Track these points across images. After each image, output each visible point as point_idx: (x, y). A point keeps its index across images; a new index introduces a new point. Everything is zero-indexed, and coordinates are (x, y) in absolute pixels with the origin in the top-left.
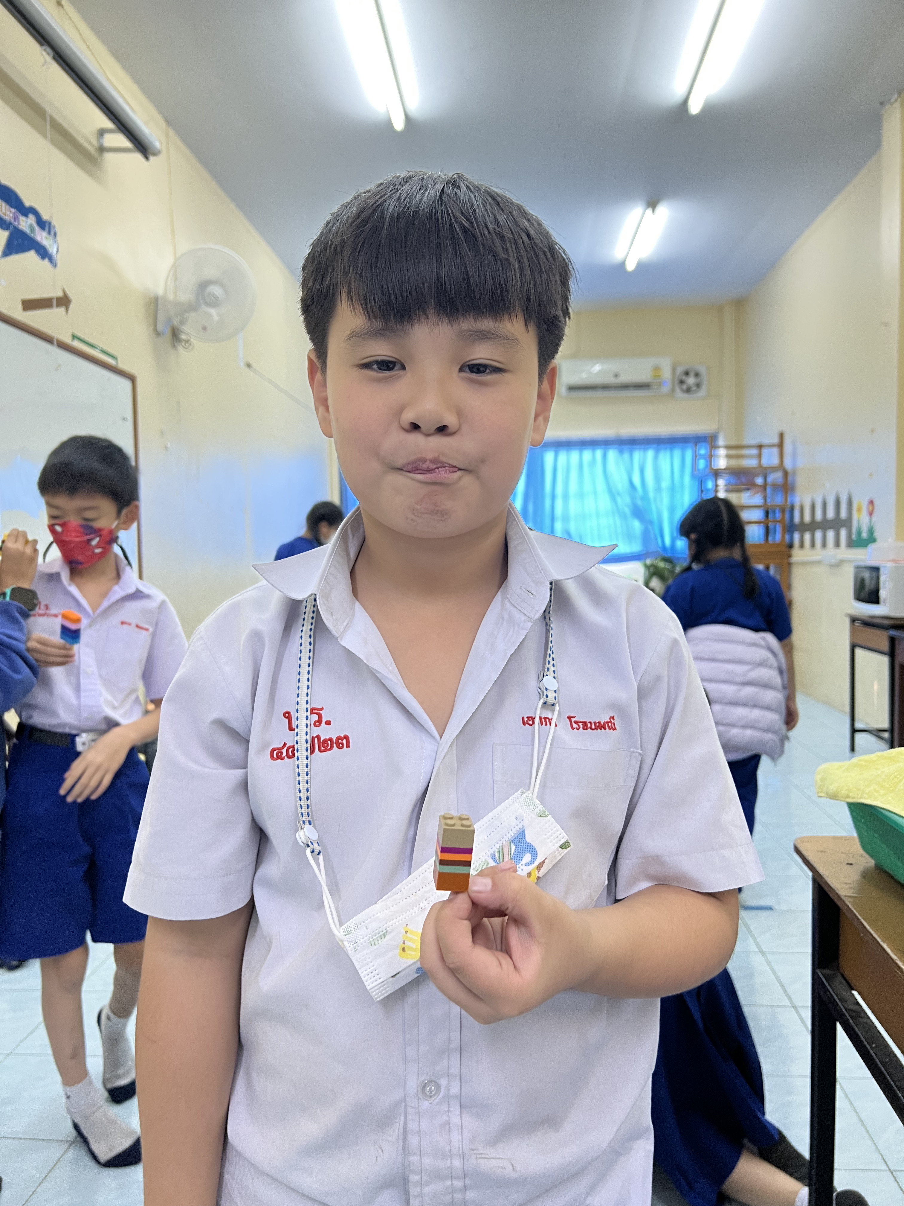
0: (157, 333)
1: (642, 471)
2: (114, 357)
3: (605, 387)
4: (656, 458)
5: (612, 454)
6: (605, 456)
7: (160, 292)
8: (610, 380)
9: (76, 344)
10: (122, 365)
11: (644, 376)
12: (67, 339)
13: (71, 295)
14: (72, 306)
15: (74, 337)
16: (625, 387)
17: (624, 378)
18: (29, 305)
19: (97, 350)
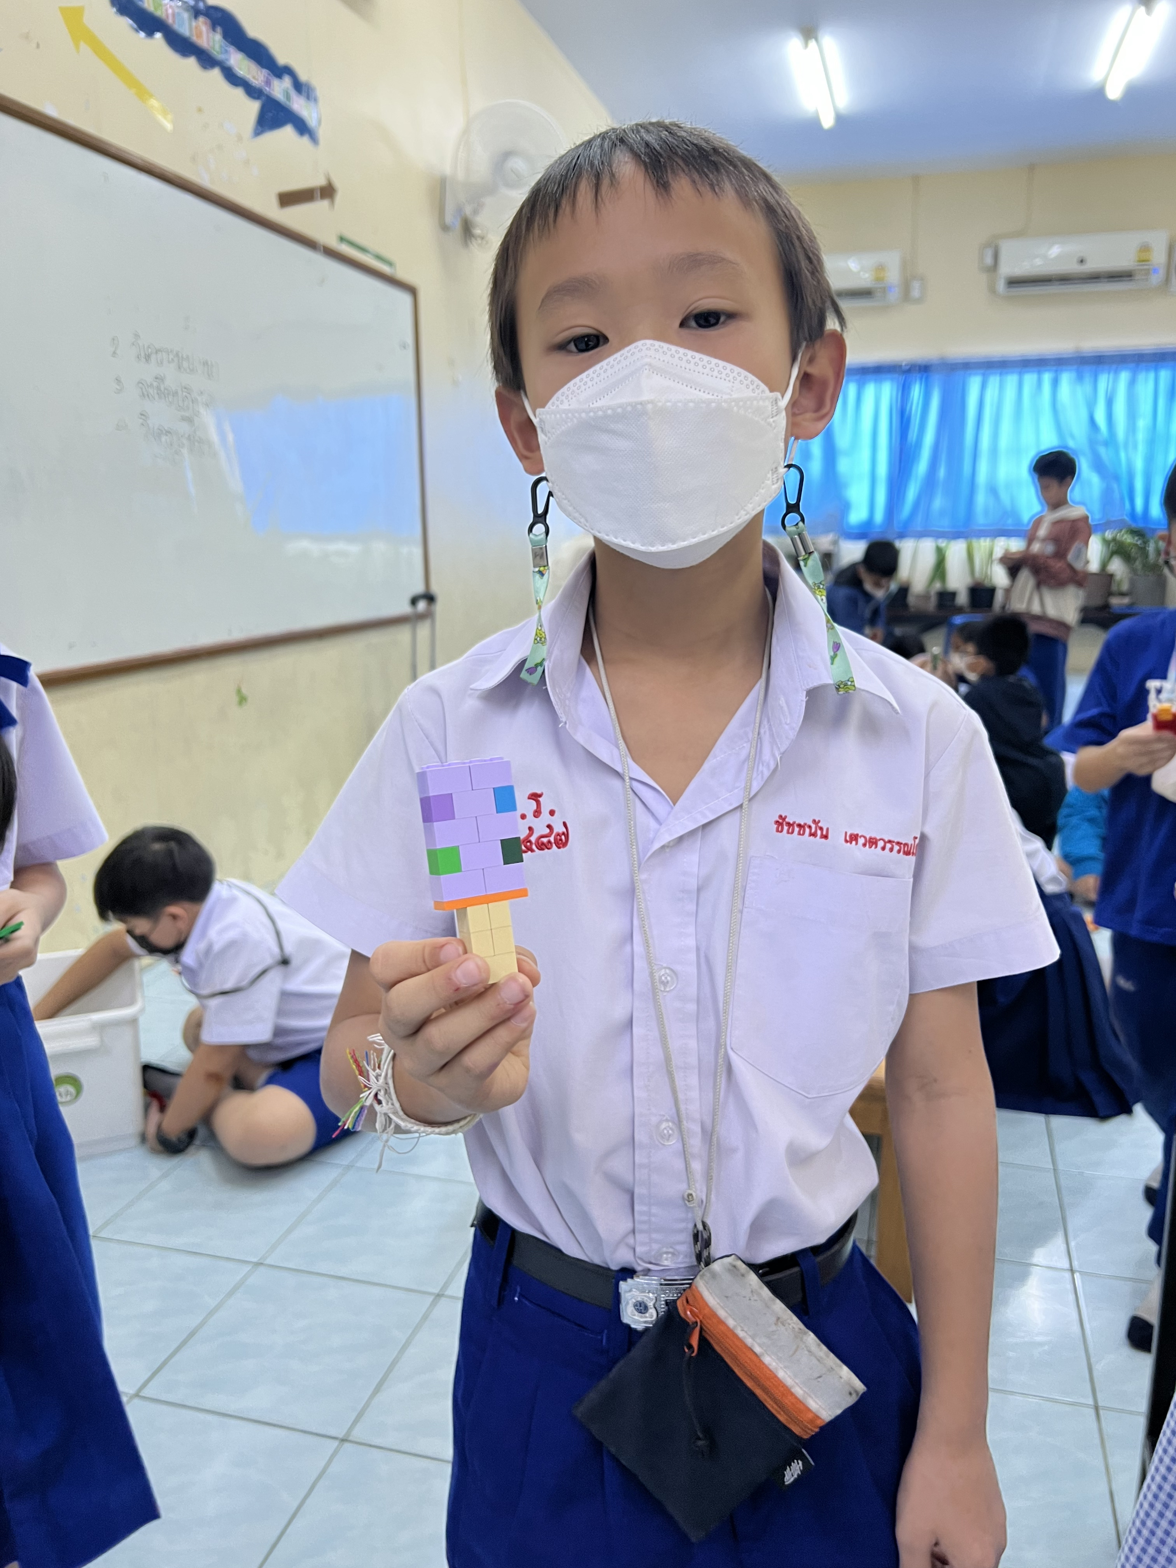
0: (445, 228)
1: (1110, 403)
2: (390, 264)
3: (1064, 279)
4: (1132, 383)
5: (1066, 379)
6: (1055, 383)
7: (448, 170)
8: (1072, 267)
9: (345, 249)
10: (401, 274)
11: (1123, 261)
12: (333, 243)
13: (337, 183)
14: (338, 197)
15: (342, 239)
16: (1095, 277)
17: (1094, 265)
18: (287, 199)
19: (369, 255)
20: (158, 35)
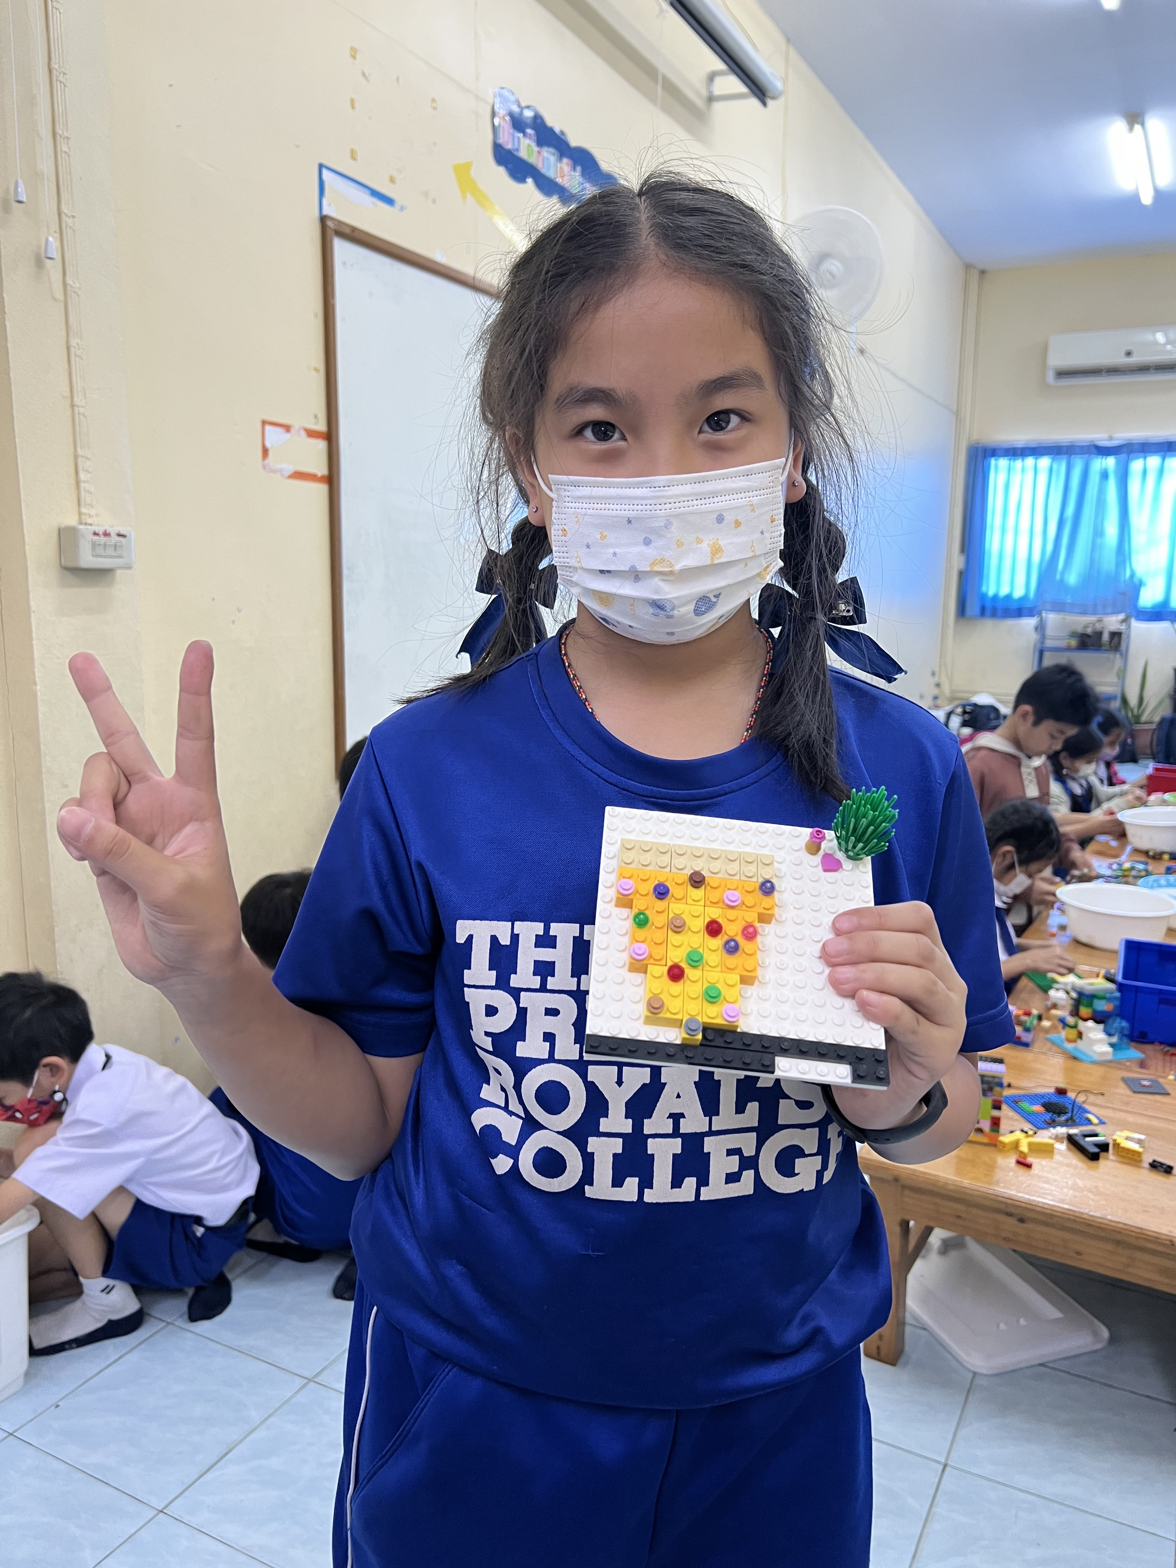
20: (530, 181)
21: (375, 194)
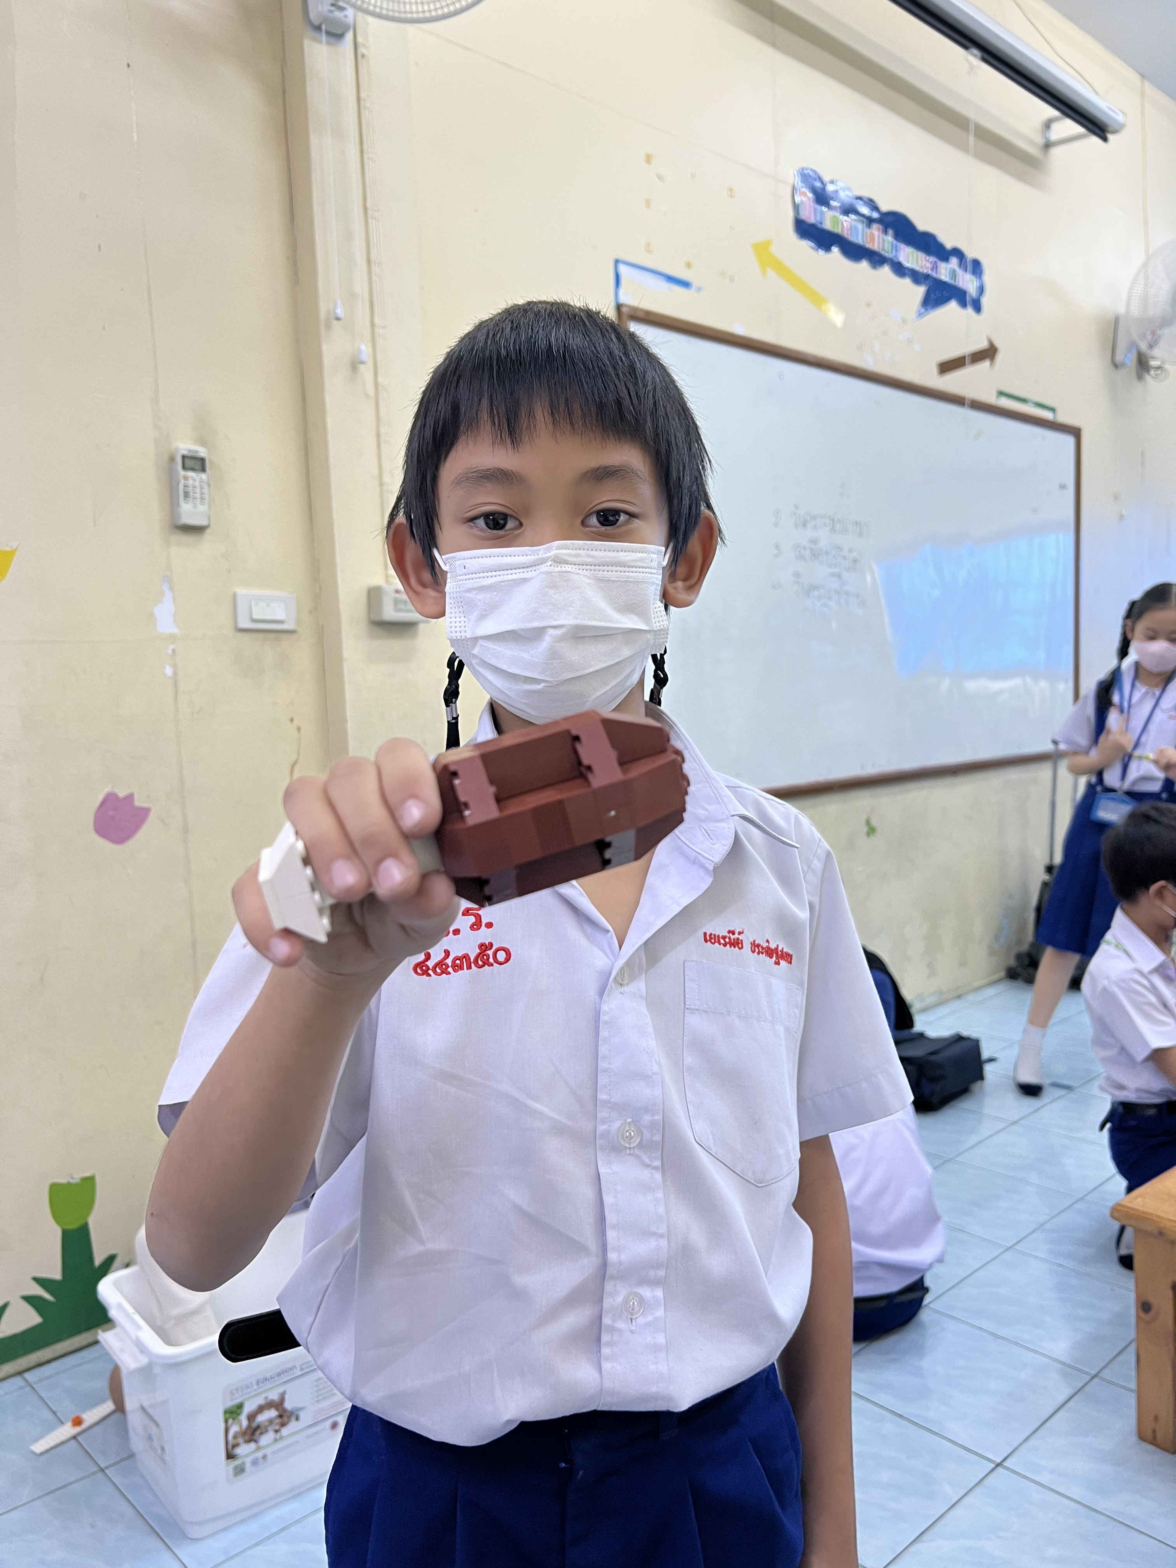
0: (1116, 365)
2: (1053, 410)
7: (1121, 310)
9: (1005, 403)
10: (1063, 418)
12: (990, 398)
13: (997, 343)
14: (999, 357)
15: (1001, 394)
18: (946, 367)
19: (1030, 404)
21: (671, 279)
